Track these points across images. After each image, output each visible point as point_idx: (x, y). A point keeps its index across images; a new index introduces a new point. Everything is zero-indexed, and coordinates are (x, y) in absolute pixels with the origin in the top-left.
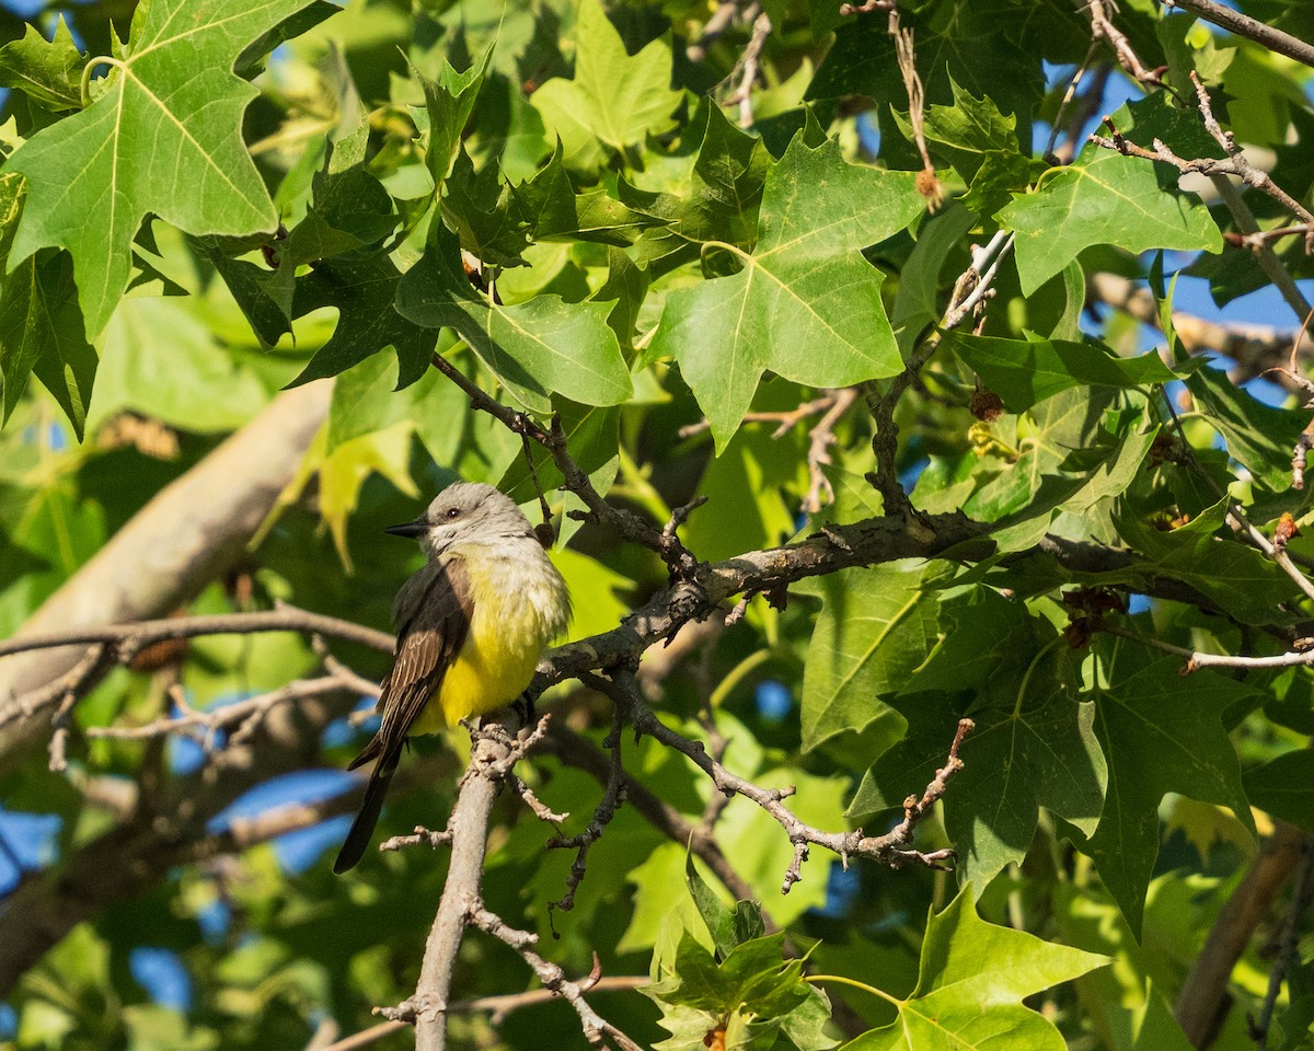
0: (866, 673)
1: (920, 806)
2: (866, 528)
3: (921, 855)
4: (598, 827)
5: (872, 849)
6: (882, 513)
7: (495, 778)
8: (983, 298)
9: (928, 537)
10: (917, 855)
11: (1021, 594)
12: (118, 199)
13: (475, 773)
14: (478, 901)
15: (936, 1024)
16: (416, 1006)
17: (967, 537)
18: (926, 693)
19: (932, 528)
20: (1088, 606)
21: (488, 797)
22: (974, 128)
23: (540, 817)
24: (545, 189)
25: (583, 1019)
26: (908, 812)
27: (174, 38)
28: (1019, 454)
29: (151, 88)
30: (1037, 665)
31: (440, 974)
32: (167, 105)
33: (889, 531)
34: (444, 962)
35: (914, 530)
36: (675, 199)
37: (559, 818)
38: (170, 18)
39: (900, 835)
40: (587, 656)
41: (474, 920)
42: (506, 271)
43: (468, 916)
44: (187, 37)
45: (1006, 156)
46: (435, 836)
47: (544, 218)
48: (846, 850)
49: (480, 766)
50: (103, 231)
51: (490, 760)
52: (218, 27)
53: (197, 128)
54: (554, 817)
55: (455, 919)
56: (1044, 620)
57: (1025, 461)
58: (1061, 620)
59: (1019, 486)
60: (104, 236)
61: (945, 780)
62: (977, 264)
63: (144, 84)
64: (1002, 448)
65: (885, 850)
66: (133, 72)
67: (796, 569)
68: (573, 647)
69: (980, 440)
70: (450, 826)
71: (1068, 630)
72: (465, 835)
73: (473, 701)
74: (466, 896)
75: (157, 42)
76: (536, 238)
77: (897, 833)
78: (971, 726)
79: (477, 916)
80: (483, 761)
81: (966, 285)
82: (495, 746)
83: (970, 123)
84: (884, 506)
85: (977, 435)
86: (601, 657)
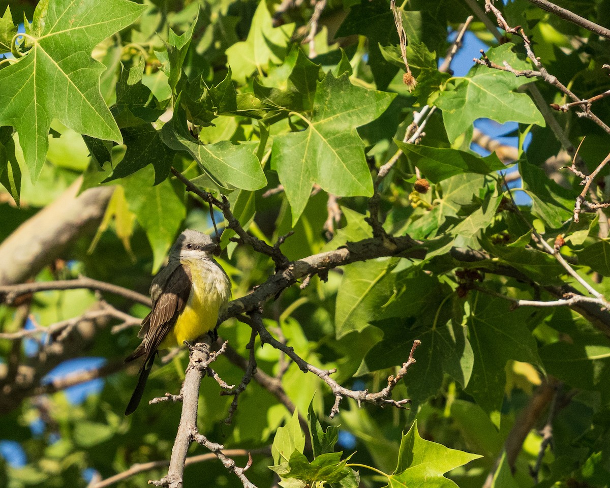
0: (362, 305)
1: (395, 380)
2: (364, 243)
3: (395, 402)
4: (243, 386)
5: (372, 399)
6: (371, 236)
7: (202, 370)
8: (419, 137)
9: (393, 247)
10: (393, 402)
11: (436, 273)
12: (38, 108)
13: (192, 367)
14: (196, 430)
15: (405, 486)
16: (169, 480)
17: (411, 247)
18: (391, 319)
19: (395, 243)
20: (466, 277)
21: (199, 378)
22: (417, 57)
23: (222, 387)
24: (223, 91)
25: (244, 484)
26: (390, 383)
27: (60, 32)
28: (433, 207)
29: (51, 55)
30: (444, 305)
31: (179, 465)
32: (59, 64)
33: (375, 245)
34: (181, 459)
35: (387, 244)
36: (279, 91)
37: (231, 387)
38: (58, 21)
39: (386, 393)
40: (240, 307)
41: (194, 438)
42: (204, 129)
43: (191, 436)
44: (67, 32)
45: (431, 71)
46: (174, 397)
47: (222, 104)
48: (360, 399)
49: (195, 364)
50: (32, 123)
51: (200, 361)
52: (82, 29)
53: (76, 79)
54: (228, 387)
55: (185, 438)
56: (446, 285)
57: (436, 210)
58: (454, 286)
59: (432, 221)
60: (34, 125)
61: (407, 368)
62: (416, 120)
63: (47, 52)
64: (425, 204)
65: (379, 400)
66: (41, 45)
67: (333, 263)
68: (233, 303)
69: (415, 200)
70: (181, 393)
71: (457, 289)
72: (189, 397)
73: (190, 332)
74: (190, 427)
75: (51, 33)
76: (219, 114)
77: (384, 392)
78: (419, 343)
79: (196, 436)
80: (196, 362)
81: (412, 130)
82: (201, 353)
83: (415, 54)
84: (373, 233)
85: (413, 198)
86: (246, 307)
